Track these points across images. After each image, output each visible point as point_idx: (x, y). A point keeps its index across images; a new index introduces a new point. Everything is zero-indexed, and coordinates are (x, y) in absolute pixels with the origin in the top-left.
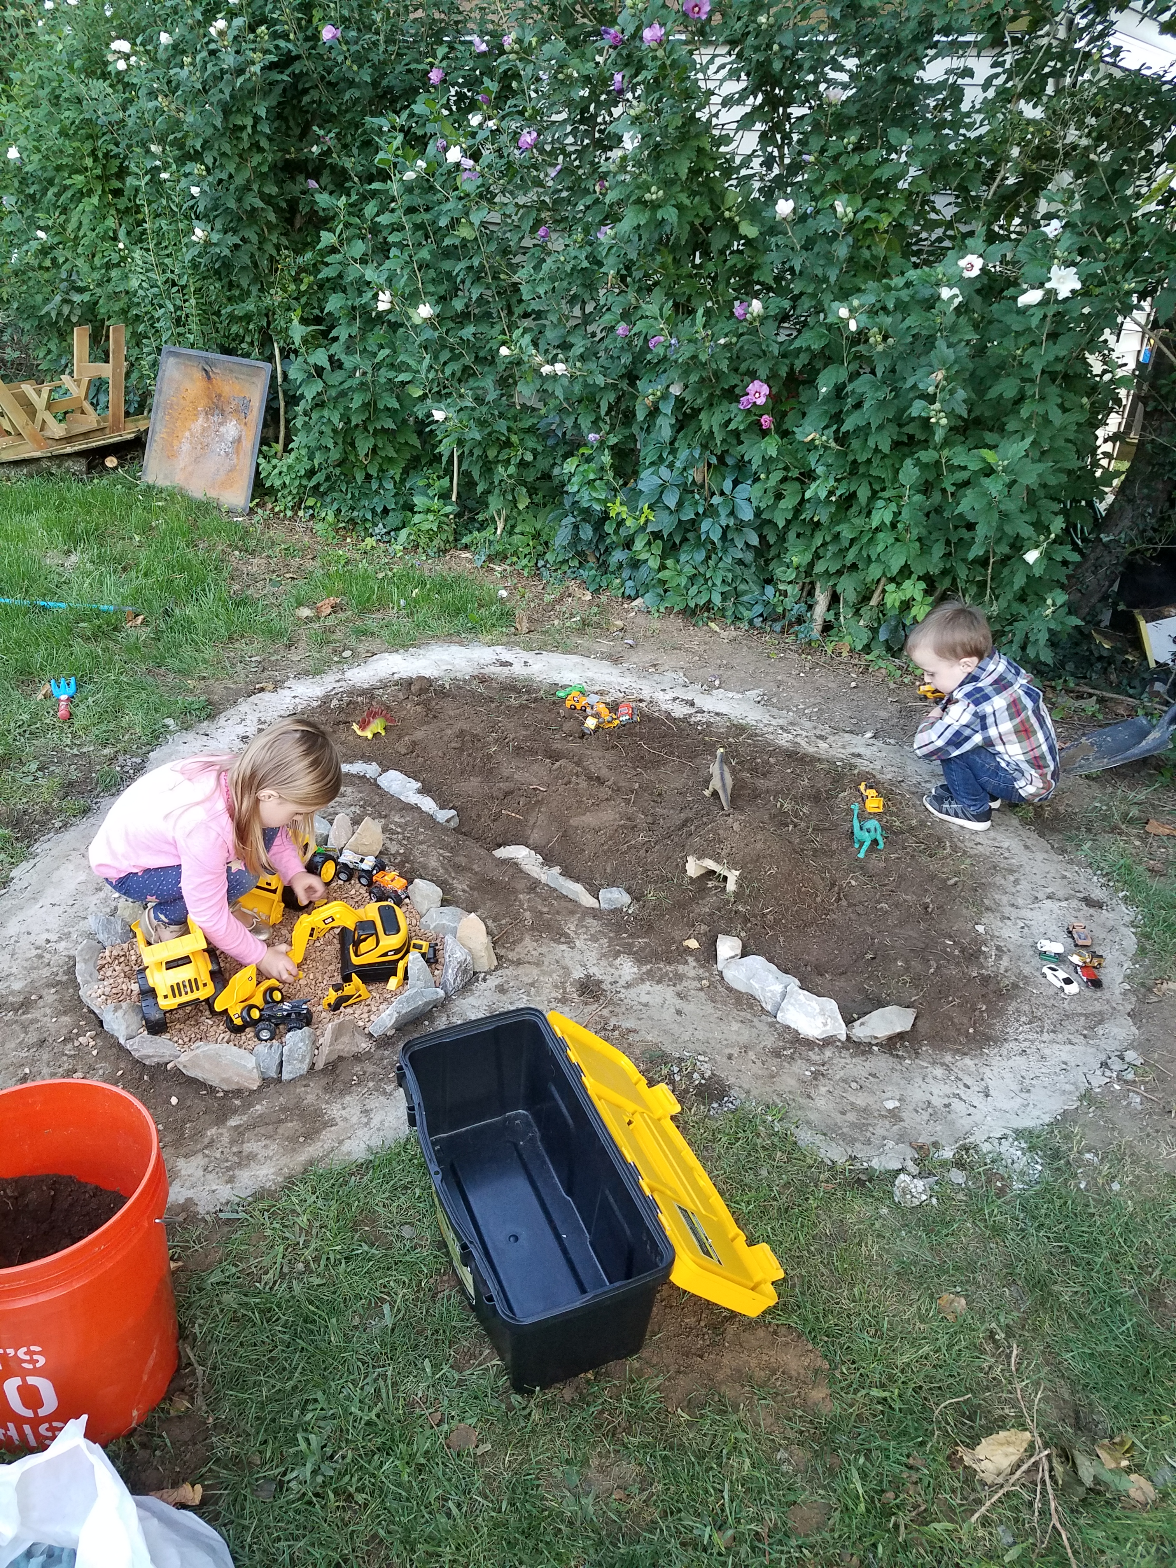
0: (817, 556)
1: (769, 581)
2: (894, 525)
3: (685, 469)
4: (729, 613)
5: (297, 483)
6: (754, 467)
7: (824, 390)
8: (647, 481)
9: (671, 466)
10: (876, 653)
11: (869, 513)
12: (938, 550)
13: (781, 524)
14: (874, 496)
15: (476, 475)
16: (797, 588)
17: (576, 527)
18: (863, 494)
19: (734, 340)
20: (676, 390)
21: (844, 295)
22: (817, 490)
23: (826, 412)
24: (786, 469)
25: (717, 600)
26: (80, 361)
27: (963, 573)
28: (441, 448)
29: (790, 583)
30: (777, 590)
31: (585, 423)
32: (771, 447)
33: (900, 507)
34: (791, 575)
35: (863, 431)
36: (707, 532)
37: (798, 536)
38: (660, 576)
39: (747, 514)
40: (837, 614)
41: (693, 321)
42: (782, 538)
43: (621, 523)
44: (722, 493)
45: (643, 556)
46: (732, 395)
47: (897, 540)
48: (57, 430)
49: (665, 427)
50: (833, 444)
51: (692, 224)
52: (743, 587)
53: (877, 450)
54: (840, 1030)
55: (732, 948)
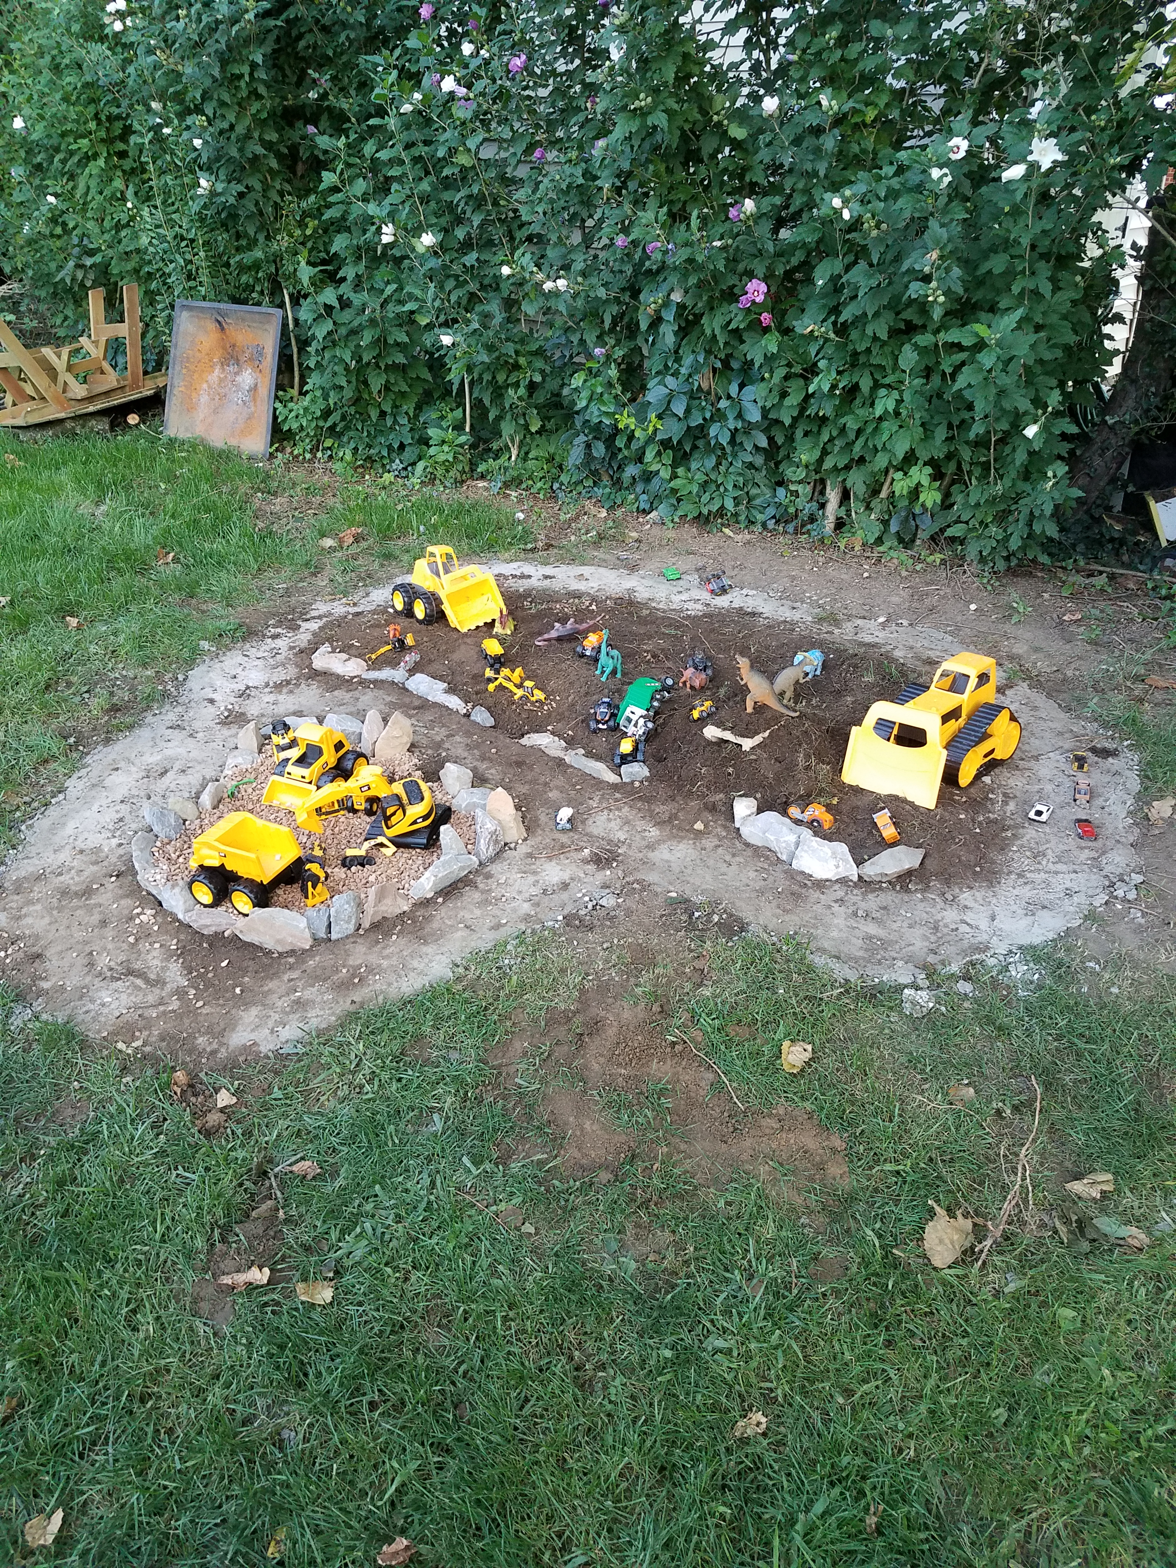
0: (825, 453)
1: (780, 483)
2: (897, 414)
3: (690, 376)
4: (742, 518)
5: (314, 424)
6: (757, 365)
7: (820, 282)
8: (655, 393)
9: (676, 374)
10: (888, 544)
11: (872, 405)
12: (941, 433)
13: (787, 422)
14: (876, 386)
15: (487, 402)
16: (809, 489)
17: (588, 446)
18: (866, 384)
19: (730, 241)
20: (677, 297)
21: (835, 188)
22: (821, 383)
23: (824, 306)
24: (789, 365)
25: (729, 504)
26: (97, 322)
27: (966, 454)
28: (450, 376)
29: (800, 482)
30: (787, 490)
31: (590, 338)
32: (771, 343)
33: (901, 393)
34: (801, 474)
35: (861, 320)
36: (716, 437)
37: (806, 434)
38: (672, 484)
39: (754, 416)
40: (849, 511)
41: (688, 225)
42: (790, 439)
43: (631, 437)
44: (729, 397)
45: (654, 468)
46: (731, 296)
47: (901, 427)
48: (79, 390)
49: (668, 334)
50: (832, 335)
51: (682, 129)
52: (754, 491)
53: (875, 338)
54: (853, 872)
55: (748, 807)
